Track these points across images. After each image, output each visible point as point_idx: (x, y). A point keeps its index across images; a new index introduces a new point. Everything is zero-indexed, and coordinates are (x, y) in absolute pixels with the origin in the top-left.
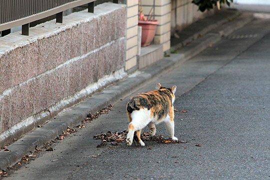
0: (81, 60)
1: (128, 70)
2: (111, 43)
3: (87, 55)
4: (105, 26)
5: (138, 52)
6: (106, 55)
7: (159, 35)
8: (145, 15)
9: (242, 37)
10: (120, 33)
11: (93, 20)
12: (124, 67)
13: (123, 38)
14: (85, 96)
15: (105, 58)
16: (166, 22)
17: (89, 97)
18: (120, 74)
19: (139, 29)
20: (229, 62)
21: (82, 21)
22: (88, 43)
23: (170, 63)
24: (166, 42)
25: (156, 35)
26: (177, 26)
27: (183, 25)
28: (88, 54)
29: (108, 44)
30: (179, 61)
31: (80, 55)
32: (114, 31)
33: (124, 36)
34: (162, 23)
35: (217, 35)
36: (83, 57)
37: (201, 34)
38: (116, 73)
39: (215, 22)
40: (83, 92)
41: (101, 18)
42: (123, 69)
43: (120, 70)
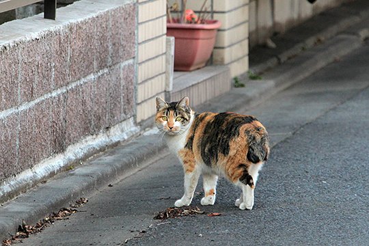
0: (17, 114)
1: (143, 121)
2: (99, 74)
3: (32, 103)
4: (80, 43)
5: (167, 85)
6: (87, 98)
7: (223, 48)
8: (195, 12)
10: (121, 54)
11: (50, 35)
12: (135, 116)
13: (131, 61)
14: (28, 184)
15: (84, 103)
16: (236, 23)
17: (40, 185)
18: (122, 131)
19: (168, 42)
20: (352, 96)
21: (17, 40)
22: (37, 79)
23: (239, 101)
24: (238, 60)
25: (215, 48)
26: (275, 24)
27: (291, 22)
28: (37, 101)
29: (92, 77)
30: (261, 94)
31: (15, 104)
32: (106, 50)
33: (134, 58)
34: (226, 27)
35: (354, 37)
36: (23, 108)
37: (323, 38)
38: (112, 130)
39: (357, 14)
40: (26, 175)
41: (71, 30)
42: (131, 120)
43: (124, 124)
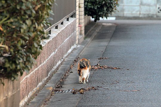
5: (79, 37)
9: (105, 32)
12: (76, 43)
19: (79, 28)
29: (73, 34)
31: (68, 37)
33: (76, 31)
34: (82, 26)
35: (95, 31)
38: (74, 45)
